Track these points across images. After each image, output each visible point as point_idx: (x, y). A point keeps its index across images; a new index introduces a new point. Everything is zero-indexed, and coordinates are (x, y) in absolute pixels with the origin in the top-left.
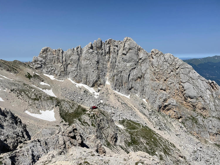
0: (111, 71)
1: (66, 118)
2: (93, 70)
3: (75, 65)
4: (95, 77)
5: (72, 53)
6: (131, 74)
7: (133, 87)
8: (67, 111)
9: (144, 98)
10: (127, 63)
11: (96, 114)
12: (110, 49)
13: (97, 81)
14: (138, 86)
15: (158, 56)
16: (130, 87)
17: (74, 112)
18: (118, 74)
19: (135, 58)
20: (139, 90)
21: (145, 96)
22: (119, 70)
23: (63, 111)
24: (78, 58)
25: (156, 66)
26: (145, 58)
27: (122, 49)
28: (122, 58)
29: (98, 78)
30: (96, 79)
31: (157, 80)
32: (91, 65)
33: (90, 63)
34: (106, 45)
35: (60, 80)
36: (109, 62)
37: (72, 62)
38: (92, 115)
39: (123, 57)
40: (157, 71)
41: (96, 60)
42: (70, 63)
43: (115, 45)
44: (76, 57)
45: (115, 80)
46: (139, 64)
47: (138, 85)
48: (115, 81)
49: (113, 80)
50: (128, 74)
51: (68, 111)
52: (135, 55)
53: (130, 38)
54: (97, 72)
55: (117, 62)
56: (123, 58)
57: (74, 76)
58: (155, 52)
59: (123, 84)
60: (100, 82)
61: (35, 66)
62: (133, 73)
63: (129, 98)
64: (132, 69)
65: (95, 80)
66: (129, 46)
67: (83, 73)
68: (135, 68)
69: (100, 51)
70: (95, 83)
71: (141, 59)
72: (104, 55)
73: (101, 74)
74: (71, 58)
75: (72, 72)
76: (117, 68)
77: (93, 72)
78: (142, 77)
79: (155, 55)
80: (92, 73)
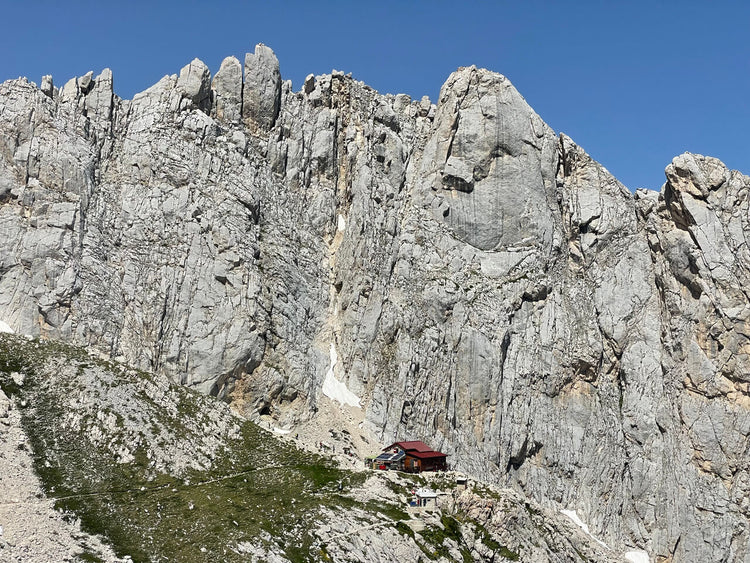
0: (363, 293)
1: (129, 526)
2: (219, 267)
3: (67, 213)
4: (238, 323)
5: (41, 112)
6: (516, 340)
7: (539, 446)
8: (127, 458)
9: (638, 543)
10: (480, 254)
11: (463, 510)
12: (337, 142)
13: (248, 365)
14: (577, 443)
15: (729, 202)
16: (517, 446)
17: (213, 473)
18: (418, 323)
19: (542, 217)
20: (583, 474)
21: (638, 529)
22: (425, 295)
23: (74, 445)
24: (86, 161)
25: (718, 273)
26: (617, 224)
27: (438, 143)
28: (442, 209)
29: (264, 336)
30: (246, 345)
31: (732, 386)
32: (204, 224)
33: (193, 208)
34: (307, 107)
36: (333, 233)
37: (33, 182)
38: (436, 521)
39: (446, 204)
40: (731, 312)
41: (247, 197)
42: (19, 190)
43: (380, 113)
44: (69, 147)
45: (404, 368)
46: (574, 267)
47: (578, 432)
48: (402, 375)
49: (387, 364)
50: (501, 335)
51: (140, 452)
52: (536, 195)
53: (497, 76)
54: (253, 288)
55: (404, 236)
56: (446, 214)
57: (46, 301)
58: (701, 177)
59: (464, 411)
60: (277, 377)
62: (531, 331)
64: (526, 297)
65: (235, 354)
66: (490, 125)
67: (130, 289)
68: (543, 294)
69: (270, 143)
70: (234, 375)
71: (584, 228)
72: (297, 177)
73: (288, 308)
74: (23, 151)
75: (28, 264)
76: (408, 280)
77: (223, 280)
78: (606, 366)
79: (704, 198)
80: (208, 291)
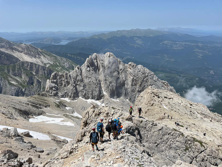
12: (97, 64)
14: (122, 91)
15: (134, 67)
25: (134, 75)
26: (124, 69)
35: (74, 100)
37: (79, 82)
44: (80, 77)
46: (120, 73)
50: (116, 83)
54: (98, 87)
61: (52, 93)
62: (118, 81)
63: (119, 101)
64: (117, 78)
65: (98, 94)
67: (88, 90)
71: (121, 70)
74: (77, 79)
75: (81, 91)
80: (95, 89)
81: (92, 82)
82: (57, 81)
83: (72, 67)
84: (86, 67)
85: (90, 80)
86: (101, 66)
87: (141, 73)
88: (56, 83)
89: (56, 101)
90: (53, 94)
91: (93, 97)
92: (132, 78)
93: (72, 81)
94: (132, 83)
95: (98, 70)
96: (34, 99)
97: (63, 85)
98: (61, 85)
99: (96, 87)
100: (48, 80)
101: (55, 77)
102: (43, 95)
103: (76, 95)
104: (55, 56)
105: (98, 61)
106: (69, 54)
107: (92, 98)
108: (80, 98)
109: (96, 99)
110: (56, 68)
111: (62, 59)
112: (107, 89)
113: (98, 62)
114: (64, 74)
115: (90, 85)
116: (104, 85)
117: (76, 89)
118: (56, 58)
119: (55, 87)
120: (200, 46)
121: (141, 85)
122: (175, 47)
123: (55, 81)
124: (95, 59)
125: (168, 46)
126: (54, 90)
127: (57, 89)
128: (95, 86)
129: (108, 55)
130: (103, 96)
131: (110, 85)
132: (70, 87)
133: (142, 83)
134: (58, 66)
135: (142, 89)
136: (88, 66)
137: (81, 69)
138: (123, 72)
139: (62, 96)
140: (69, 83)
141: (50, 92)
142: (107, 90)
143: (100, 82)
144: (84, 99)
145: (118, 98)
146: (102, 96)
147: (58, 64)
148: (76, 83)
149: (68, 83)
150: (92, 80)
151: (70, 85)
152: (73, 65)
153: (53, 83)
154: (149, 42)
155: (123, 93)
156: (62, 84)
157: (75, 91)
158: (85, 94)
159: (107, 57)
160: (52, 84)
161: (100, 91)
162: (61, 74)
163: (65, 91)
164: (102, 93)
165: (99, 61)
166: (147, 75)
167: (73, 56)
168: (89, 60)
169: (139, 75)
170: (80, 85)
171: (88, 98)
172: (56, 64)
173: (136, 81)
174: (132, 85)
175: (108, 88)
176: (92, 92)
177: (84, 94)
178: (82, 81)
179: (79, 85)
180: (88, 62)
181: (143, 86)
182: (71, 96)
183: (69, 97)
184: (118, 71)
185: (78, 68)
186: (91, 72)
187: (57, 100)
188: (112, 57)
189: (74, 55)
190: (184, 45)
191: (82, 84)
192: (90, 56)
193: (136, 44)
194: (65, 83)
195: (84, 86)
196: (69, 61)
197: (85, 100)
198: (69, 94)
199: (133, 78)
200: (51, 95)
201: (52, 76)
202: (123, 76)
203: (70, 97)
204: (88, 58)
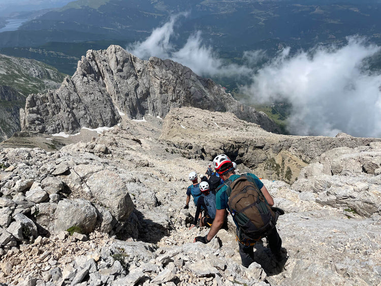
9: (158, 115)
10: (127, 81)
12: (98, 67)
15: (159, 64)
19: (133, 72)
26: (143, 69)
27: (115, 63)
28: (119, 75)
32: (99, 100)
35: (75, 133)
42: (74, 106)
43: (102, 59)
46: (139, 77)
50: (135, 94)
54: (109, 106)
58: (155, 61)
63: (145, 121)
64: (136, 86)
65: (111, 117)
66: (122, 57)
67: (94, 114)
71: (139, 71)
74: (71, 100)
75: (82, 117)
79: (156, 64)
80: (104, 109)
81: (97, 99)
82: (38, 109)
83: (45, 74)
84: (81, 77)
85: (92, 98)
86: (105, 71)
87: (171, 72)
88: (37, 112)
89: (47, 141)
90: (38, 131)
91: (103, 123)
92: (158, 81)
93: (63, 105)
94: (160, 90)
95: (102, 78)
96: (11, 143)
97: (50, 113)
98: (47, 115)
99: (105, 107)
100: (21, 110)
101: (33, 103)
102: (22, 135)
103: (75, 125)
104: (5, 58)
105: (98, 62)
106: (31, 49)
107: (104, 125)
108: (84, 128)
109: (109, 124)
110: (16, 81)
111: (21, 62)
112: (124, 107)
113: (99, 64)
114: (47, 95)
115: (94, 105)
116: (117, 100)
117: (74, 115)
118: (9, 61)
119: (37, 119)
120: (260, 3)
121: (174, 91)
122: (223, 10)
123: (35, 108)
124: (92, 61)
125: (210, 9)
126: (39, 124)
127: (42, 121)
128: (103, 105)
129: (113, 50)
130: (120, 118)
131: (126, 100)
132: (63, 115)
133: (175, 88)
134: (17, 76)
135: (177, 96)
136: (84, 75)
137: (73, 82)
138: (143, 74)
139: (53, 130)
140: (60, 108)
141: (33, 129)
142: (124, 109)
143: (110, 97)
144: (90, 129)
145: (144, 118)
146: (118, 119)
147: (16, 72)
148: (71, 106)
149: (58, 108)
150: (96, 97)
151: (62, 111)
152: (47, 69)
153: (33, 113)
154: (178, 6)
155: (149, 108)
156: (48, 111)
157: (72, 119)
158: (91, 121)
159: (112, 53)
160: (31, 115)
161: (113, 112)
162: (41, 96)
163: (57, 123)
164: (117, 114)
165: (100, 62)
166: (180, 73)
167: (40, 51)
168: (82, 64)
169: (169, 75)
170: (79, 108)
171: (96, 126)
172: (13, 72)
173: (165, 85)
174: (161, 93)
175: (125, 104)
176: (101, 116)
177: (88, 121)
178: (79, 101)
179: (77, 108)
180: (82, 68)
181: (178, 91)
182: (68, 128)
183: (65, 130)
184: (134, 75)
185: (68, 81)
186: (91, 83)
187: (48, 139)
188: (120, 53)
189: (42, 49)
190: (235, 4)
191: (82, 107)
192: (82, 57)
193: (156, 11)
194: (53, 110)
195: (85, 108)
196: (37, 63)
197: (93, 130)
198: (65, 126)
199: (161, 82)
200: (35, 132)
201: (27, 103)
202: (145, 81)
203: (68, 130)
204: (79, 61)
